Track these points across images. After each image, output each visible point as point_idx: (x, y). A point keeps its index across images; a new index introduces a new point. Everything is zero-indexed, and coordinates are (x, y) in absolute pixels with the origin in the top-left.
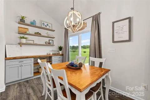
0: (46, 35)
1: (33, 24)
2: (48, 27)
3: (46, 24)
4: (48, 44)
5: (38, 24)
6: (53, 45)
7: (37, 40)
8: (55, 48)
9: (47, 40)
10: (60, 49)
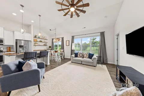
0: (44, 42)
1: (39, 38)
2: (45, 38)
3: (44, 37)
4: (45, 45)
5: (41, 38)
6: (47, 46)
7: (41, 44)
8: (48, 47)
9: (44, 43)
10: (50, 47)
